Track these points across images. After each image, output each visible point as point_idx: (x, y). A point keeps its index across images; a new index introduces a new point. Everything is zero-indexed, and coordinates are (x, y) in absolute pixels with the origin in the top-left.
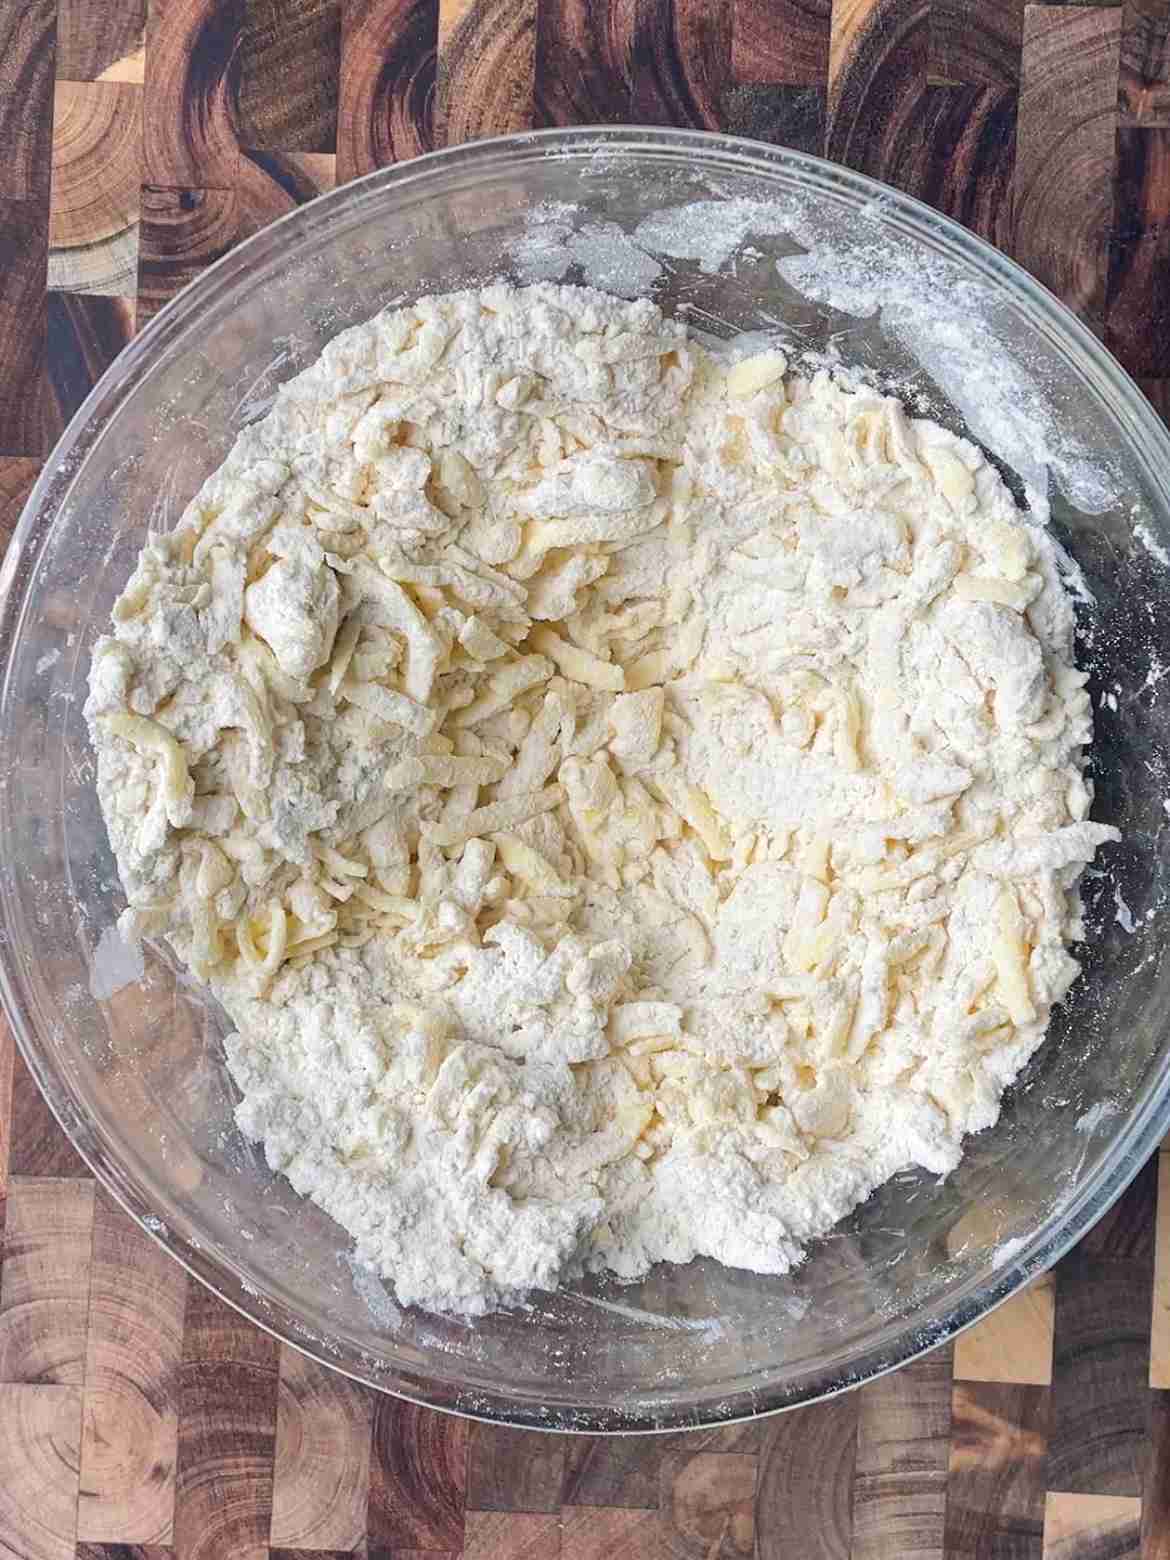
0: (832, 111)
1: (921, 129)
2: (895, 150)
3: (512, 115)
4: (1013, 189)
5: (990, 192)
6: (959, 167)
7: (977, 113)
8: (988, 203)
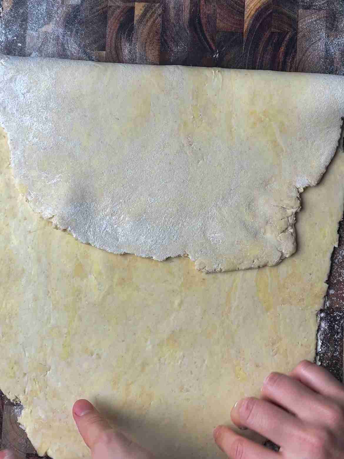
0: (245, 38)
1: (270, 43)
2: (263, 50)
3: (155, 40)
4: (296, 61)
5: (289, 61)
6: (281, 54)
7: (286, 39)
8: (289, 64)
